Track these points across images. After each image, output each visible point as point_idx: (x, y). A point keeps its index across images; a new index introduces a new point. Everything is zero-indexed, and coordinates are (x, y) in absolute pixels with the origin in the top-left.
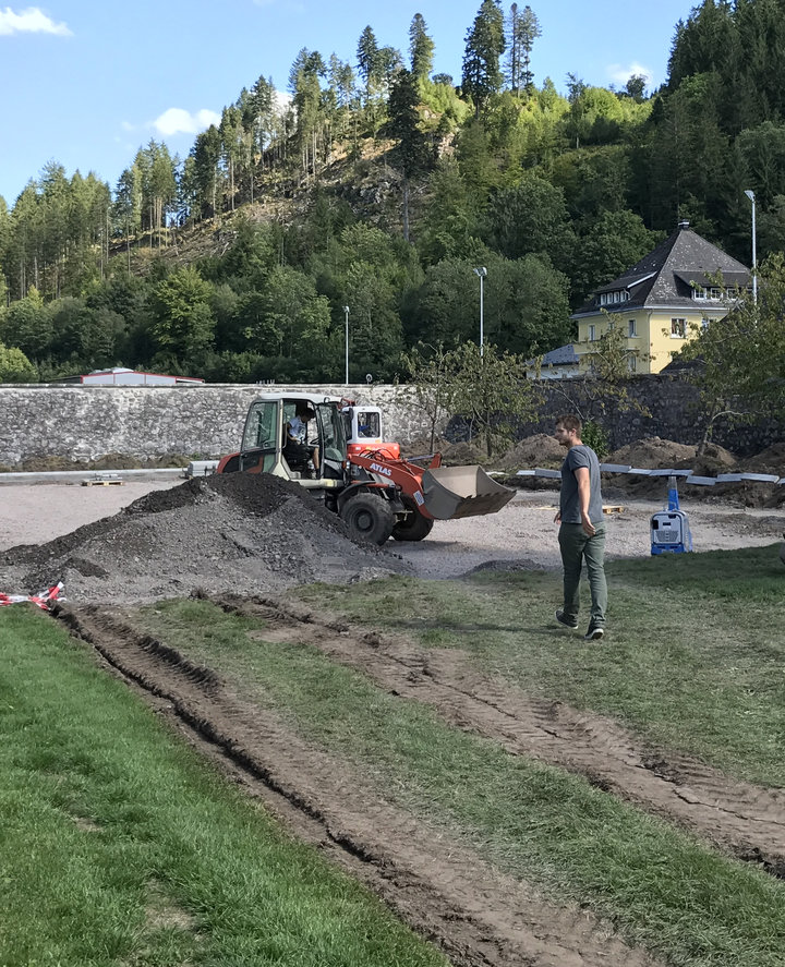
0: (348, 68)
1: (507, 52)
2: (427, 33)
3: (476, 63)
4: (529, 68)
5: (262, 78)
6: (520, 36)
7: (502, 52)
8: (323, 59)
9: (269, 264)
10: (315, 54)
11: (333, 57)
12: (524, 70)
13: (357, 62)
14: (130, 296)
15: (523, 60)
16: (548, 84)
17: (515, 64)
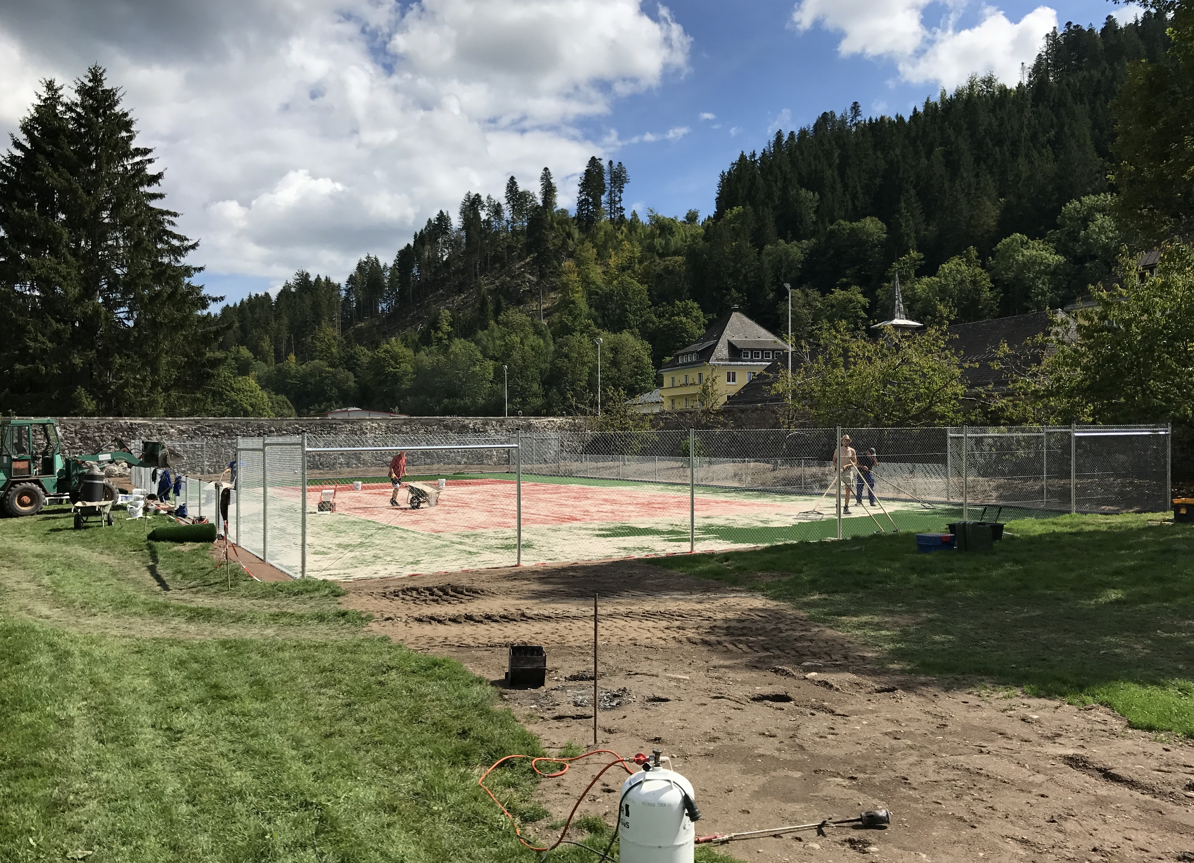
0: (499, 205)
1: (606, 193)
2: (552, 181)
3: (586, 200)
4: (623, 204)
5: (441, 212)
6: (615, 183)
7: (603, 194)
8: (482, 199)
9: (450, 338)
10: (477, 195)
11: (488, 198)
12: (618, 206)
13: (505, 201)
14: (358, 360)
15: (617, 199)
16: (634, 214)
17: (612, 202)
